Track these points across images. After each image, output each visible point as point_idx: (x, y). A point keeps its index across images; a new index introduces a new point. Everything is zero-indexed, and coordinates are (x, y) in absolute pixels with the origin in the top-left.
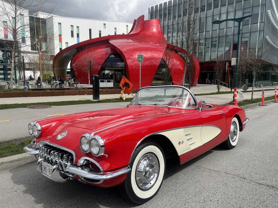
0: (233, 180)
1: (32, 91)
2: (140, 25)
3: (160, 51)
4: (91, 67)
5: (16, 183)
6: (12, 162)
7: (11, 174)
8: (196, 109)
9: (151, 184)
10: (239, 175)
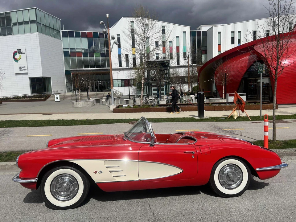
4: (225, 80)
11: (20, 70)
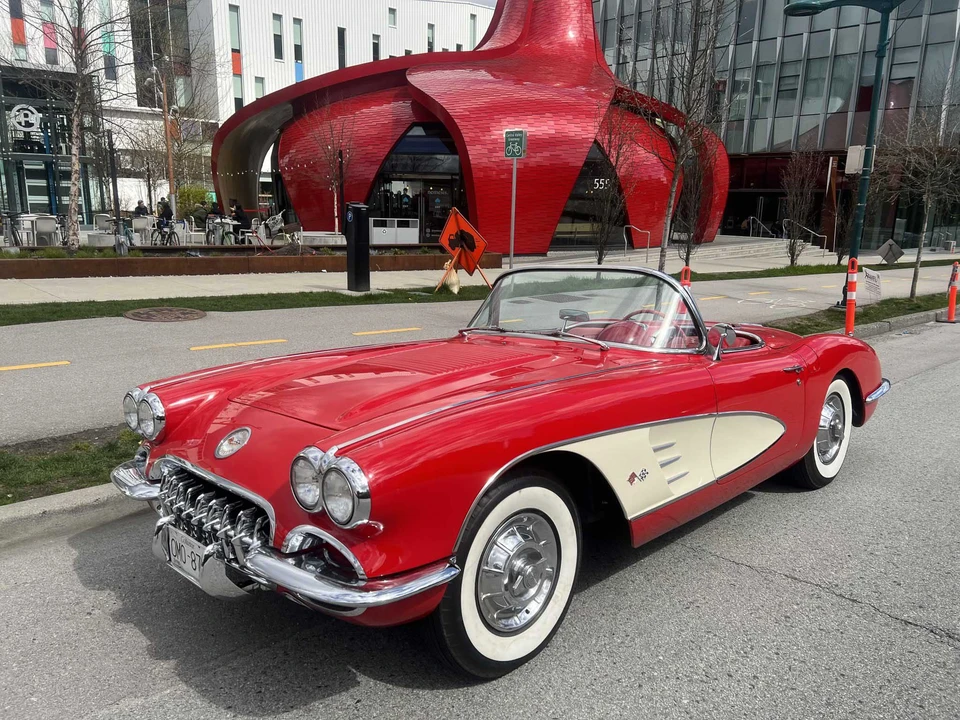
0: (815, 603)
1: (141, 256)
2: (518, 16)
3: (589, 115)
4: (341, 172)
5: (89, 582)
6: (76, 510)
7: (75, 553)
8: (699, 354)
9: (527, 612)
10: (837, 586)
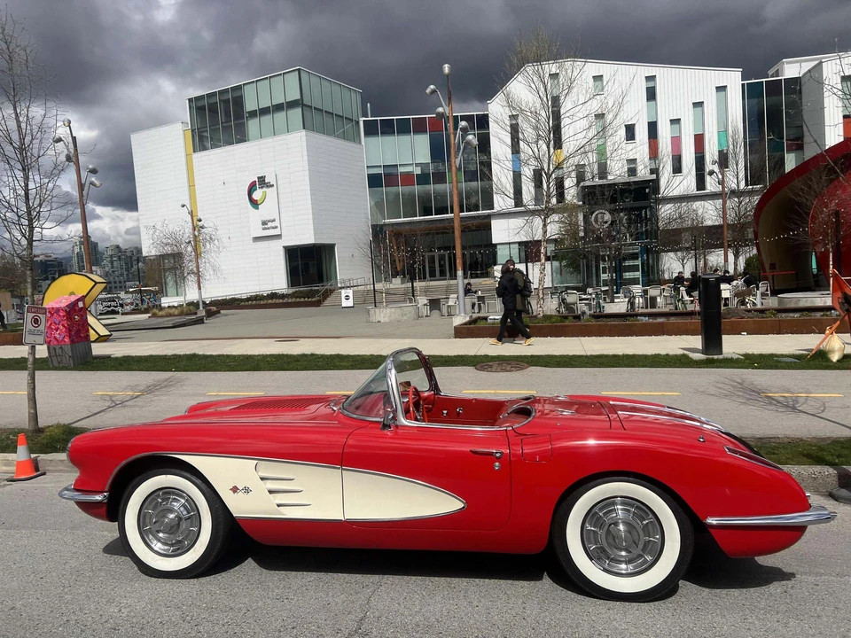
4: (837, 231)
11: (263, 229)
